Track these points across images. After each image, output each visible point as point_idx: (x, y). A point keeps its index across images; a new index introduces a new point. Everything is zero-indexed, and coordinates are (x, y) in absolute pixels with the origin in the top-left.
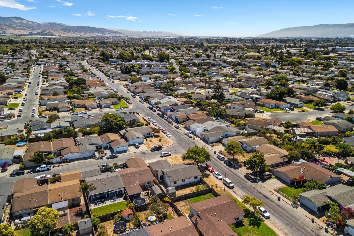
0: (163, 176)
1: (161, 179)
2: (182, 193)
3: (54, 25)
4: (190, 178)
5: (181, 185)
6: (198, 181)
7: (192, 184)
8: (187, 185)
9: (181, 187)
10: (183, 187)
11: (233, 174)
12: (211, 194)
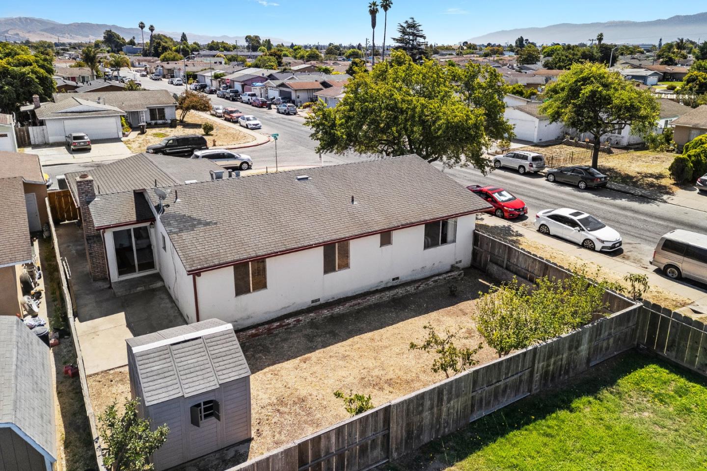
0: (142, 235)
1: (124, 265)
2: (332, 383)
3: (29, 21)
4: (396, 236)
5: (316, 307)
6: (453, 268)
7: (411, 289)
8: (373, 299)
9: (313, 324)
10: (333, 319)
11: (653, 220)
12: (652, 370)
